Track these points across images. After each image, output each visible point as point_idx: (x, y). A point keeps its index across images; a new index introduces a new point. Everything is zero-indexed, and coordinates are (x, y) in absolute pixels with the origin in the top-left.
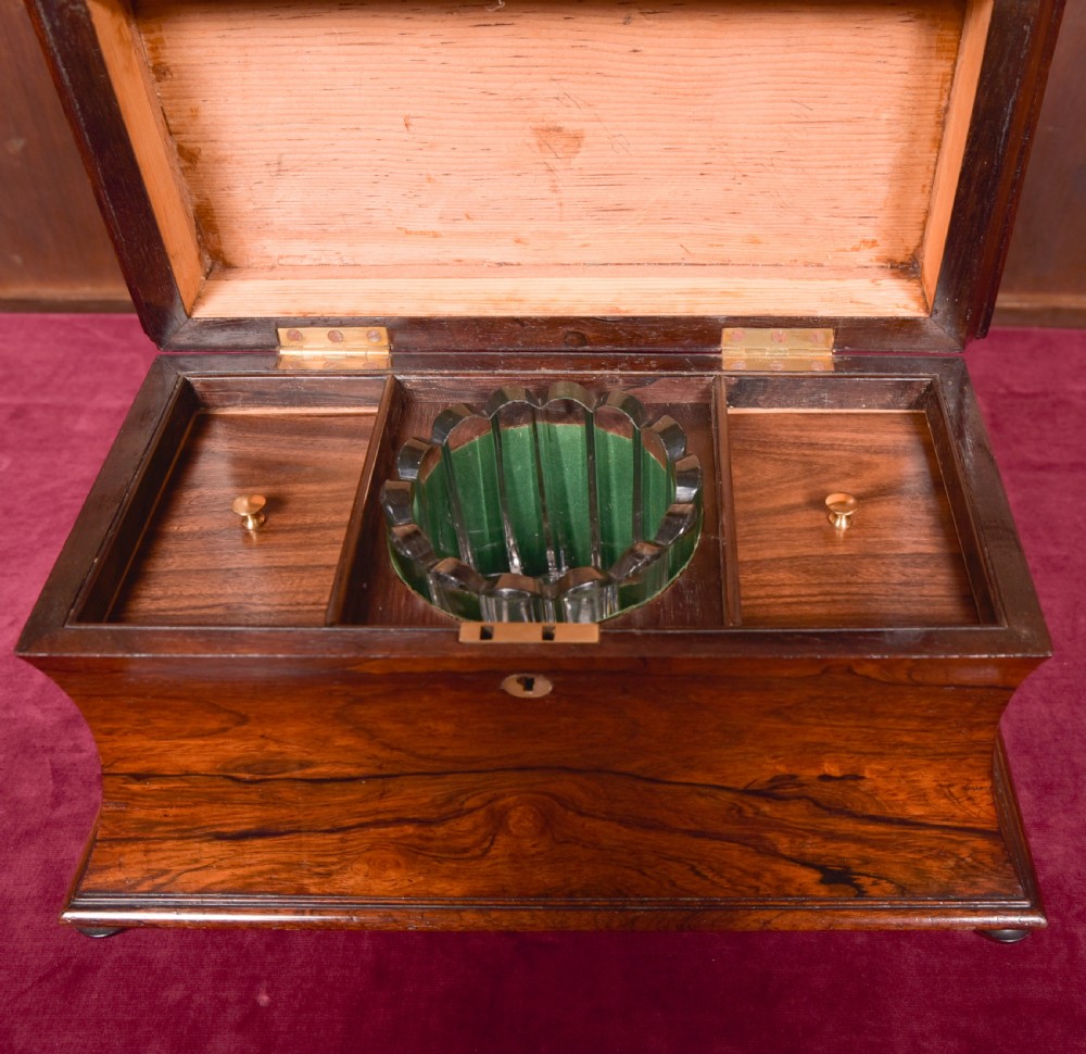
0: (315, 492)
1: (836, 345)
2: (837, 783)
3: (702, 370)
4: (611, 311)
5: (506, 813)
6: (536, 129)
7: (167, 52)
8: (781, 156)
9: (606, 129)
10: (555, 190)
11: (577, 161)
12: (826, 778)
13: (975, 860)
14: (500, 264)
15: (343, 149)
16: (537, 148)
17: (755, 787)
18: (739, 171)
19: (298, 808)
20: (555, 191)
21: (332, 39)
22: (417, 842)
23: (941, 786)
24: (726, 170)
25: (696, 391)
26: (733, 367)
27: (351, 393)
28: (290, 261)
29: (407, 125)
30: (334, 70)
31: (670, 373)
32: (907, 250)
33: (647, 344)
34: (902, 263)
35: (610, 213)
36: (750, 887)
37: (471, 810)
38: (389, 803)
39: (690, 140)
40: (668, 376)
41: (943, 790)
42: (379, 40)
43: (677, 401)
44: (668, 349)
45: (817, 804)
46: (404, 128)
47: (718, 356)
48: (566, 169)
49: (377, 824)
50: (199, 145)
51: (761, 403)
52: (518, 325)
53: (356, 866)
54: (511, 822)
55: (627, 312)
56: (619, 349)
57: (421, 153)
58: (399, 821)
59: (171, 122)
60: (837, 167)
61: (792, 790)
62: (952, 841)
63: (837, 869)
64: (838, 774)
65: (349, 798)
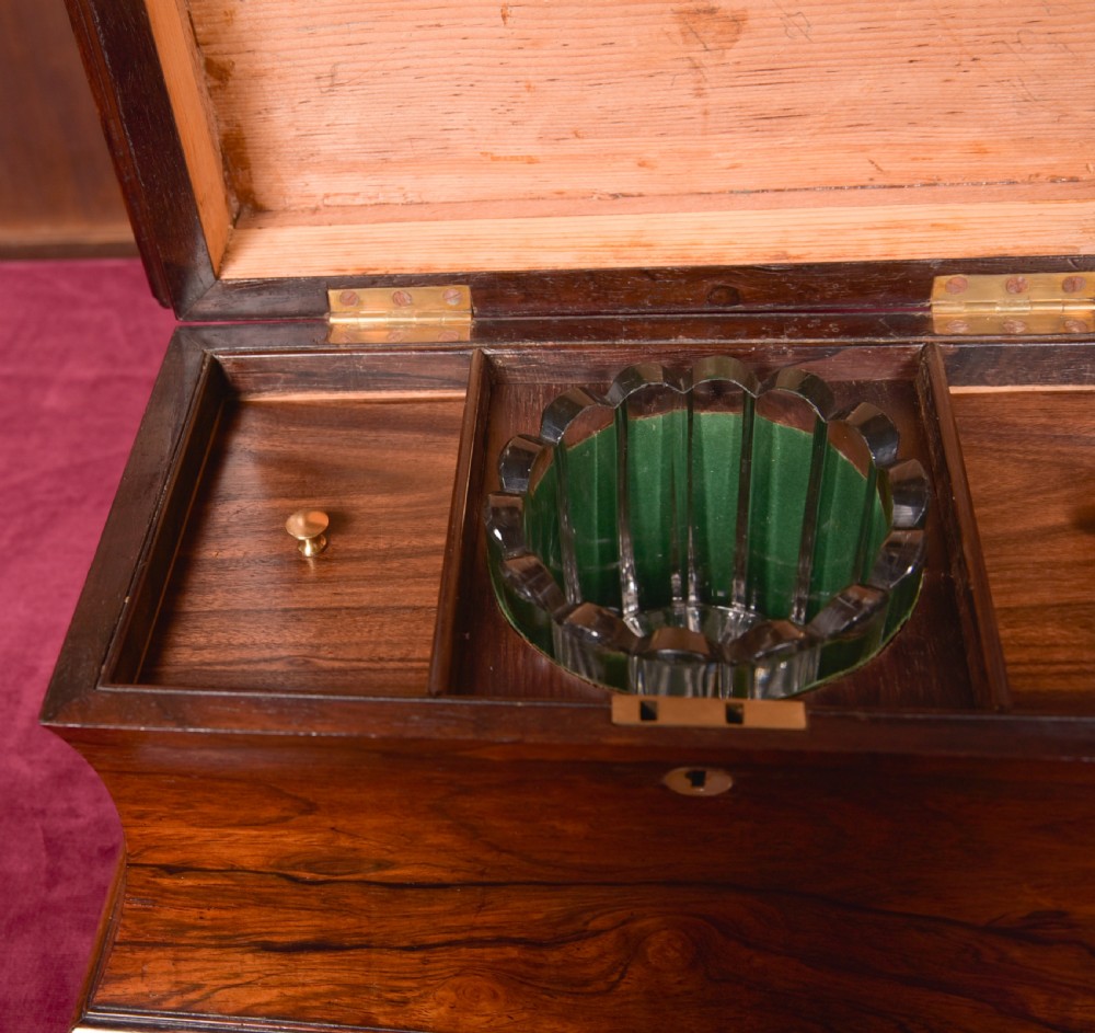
0: (387, 506)
3: (904, 335)
4: (777, 257)
6: (679, 14)
8: (1034, 28)
9: (779, 7)
10: (699, 93)
11: (732, 55)
14: (615, 196)
15: (416, 53)
16: (679, 39)
17: (1002, 925)
18: (967, 53)
19: (369, 917)
20: (699, 95)
22: (523, 969)
24: (948, 54)
25: (896, 364)
26: (947, 330)
27: (423, 373)
28: (338, 200)
29: (504, 17)
31: (859, 340)
33: (823, 300)
35: (775, 121)
37: (598, 933)
38: (489, 918)
40: (857, 344)
43: (867, 378)
44: (852, 306)
46: (500, 21)
47: (927, 314)
48: (717, 65)
49: (470, 943)
50: (235, 57)
51: (989, 379)
53: (440, 993)
54: (650, 950)
55: (798, 257)
56: (784, 307)
57: (521, 52)
58: (500, 941)
61: (1057, 932)
65: (438, 908)
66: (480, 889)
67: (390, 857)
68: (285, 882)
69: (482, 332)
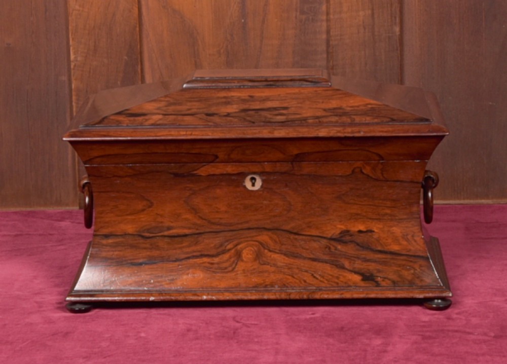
2: (364, 234)
5: (242, 251)
12: (360, 232)
13: (421, 270)
17: (334, 237)
19: (164, 250)
22: (207, 265)
23: (404, 235)
36: (335, 282)
37: (229, 250)
38: (199, 248)
41: (404, 237)
45: (358, 245)
49: (193, 257)
54: (243, 255)
58: (202, 256)
61: (348, 238)
62: (411, 261)
63: (368, 275)
64: (365, 230)
65: (184, 245)
66: (196, 236)
67: (172, 224)
68: (140, 238)
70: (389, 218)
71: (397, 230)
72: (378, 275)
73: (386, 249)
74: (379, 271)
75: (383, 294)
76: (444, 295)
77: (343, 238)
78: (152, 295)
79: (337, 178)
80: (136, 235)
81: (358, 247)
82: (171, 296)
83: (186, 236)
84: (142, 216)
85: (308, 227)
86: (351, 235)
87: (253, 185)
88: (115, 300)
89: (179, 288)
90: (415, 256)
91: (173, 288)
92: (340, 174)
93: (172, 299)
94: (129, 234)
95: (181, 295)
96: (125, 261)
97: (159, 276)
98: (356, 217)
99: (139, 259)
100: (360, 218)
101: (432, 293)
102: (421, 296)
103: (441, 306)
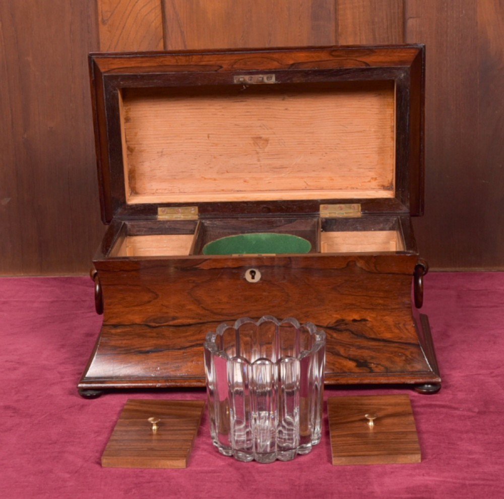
1: (362, 210)
2: (359, 323)
3: (312, 217)
4: (279, 199)
6: (252, 138)
7: (131, 113)
8: (338, 145)
9: (277, 137)
10: (259, 160)
11: (266, 150)
12: (355, 321)
14: (238, 191)
16: (253, 145)
17: (330, 325)
18: (324, 152)
19: (169, 339)
21: (186, 108)
23: (396, 324)
24: (319, 151)
25: (310, 225)
27: (185, 228)
28: (160, 191)
29: (208, 137)
30: (186, 118)
32: (388, 181)
33: (292, 211)
34: (388, 187)
35: (279, 169)
38: (201, 336)
39: (306, 140)
40: (300, 219)
41: (396, 325)
42: (202, 107)
43: (303, 229)
45: (352, 333)
46: (207, 138)
48: (263, 153)
49: (197, 345)
50: (136, 146)
52: (245, 205)
55: (285, 199)
56: (282, 214)
57: (212, 147)
59: (127, 137)
60: (359, 149)
61: (343, 327)
62: (403, 348)
63: (362, 361)
64: (359, 319)
65: (188, 334)
66: (200, 325)
67: (176, 315)
68: (147, 328)
69: (200, 218)
70: (382, 307)
71: (389, 319)
72: (371, 361)
73: (379, 336)
74: (372, 358)
75: (376, 380)
76: (434, 380)
77: (338, 327)
78: (158, 382)
79: (333, 271)
80: (142, 325)
81: (352, 335)
82: (176, 382)
83: (190, 325)
84: (148, 307)
85: (305, 316)
86: (346, 324)
87: (253, 278)
88: (124, 386)
89: (184, 374)
90: (406, 343)
91: (179, 375)
92: (335, 267)
93: (177, 386)
94: (136, 324)
95: (185, 382)
96: (133, 349)
97: (165, 363)
98: (351, 307)
99: (146, 347)
100: (355, 308)
101: (422, 378)
102: (412, 382)
103: (431, 391)
